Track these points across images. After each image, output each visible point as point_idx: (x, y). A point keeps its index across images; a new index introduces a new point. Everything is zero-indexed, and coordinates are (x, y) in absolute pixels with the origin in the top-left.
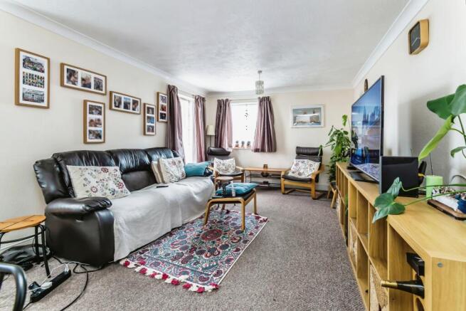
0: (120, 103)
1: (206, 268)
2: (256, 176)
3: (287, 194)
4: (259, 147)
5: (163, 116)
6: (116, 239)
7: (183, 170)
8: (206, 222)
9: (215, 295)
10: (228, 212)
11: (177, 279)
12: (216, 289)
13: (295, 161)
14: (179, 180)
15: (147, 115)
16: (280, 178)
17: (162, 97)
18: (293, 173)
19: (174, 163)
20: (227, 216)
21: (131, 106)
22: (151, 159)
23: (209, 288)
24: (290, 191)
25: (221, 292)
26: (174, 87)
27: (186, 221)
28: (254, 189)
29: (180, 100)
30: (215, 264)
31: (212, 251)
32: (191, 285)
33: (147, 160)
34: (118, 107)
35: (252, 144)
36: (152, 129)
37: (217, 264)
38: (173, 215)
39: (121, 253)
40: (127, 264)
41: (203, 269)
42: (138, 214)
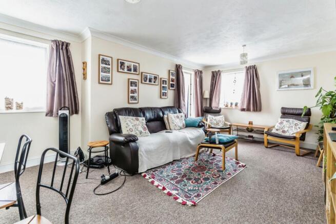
0: (147, 79)
1: (190, 190)
2: (242, 130)
3: (270, 148)
4: (245, 107)
5: (172, 86)
6: (139, 160)
7: (184, 122)
8: (197, 160)
9: (193, 209)
10: (214, 155)
11: (171, 192)
12: (194, 205)
13: (280, 120)
14: (181, 128)
15: (162, 85)
16: (263, 134)
17: (172, 73)
18: (277, 130)
19: (178, 117)
20: (213, 158)
21: (153, 80)
22: (163, 114)
23: (189, 203)
24: (272, 146)
25: (197, 208)
26: (180, 65)
27: (183, 157)
28: (236, 140)
29: (184, 74)
30: (197, 189)
31: (197, 180)
32: (179, 198)
33: (161, 114)
34: (146, 81)
35: (239, 105)
36: (164, 94)
37: (198, 189)
38: (174, 151)
39: (142, 168)
40: (145, 176)
41: (188, 190)
42: (152, 147)
